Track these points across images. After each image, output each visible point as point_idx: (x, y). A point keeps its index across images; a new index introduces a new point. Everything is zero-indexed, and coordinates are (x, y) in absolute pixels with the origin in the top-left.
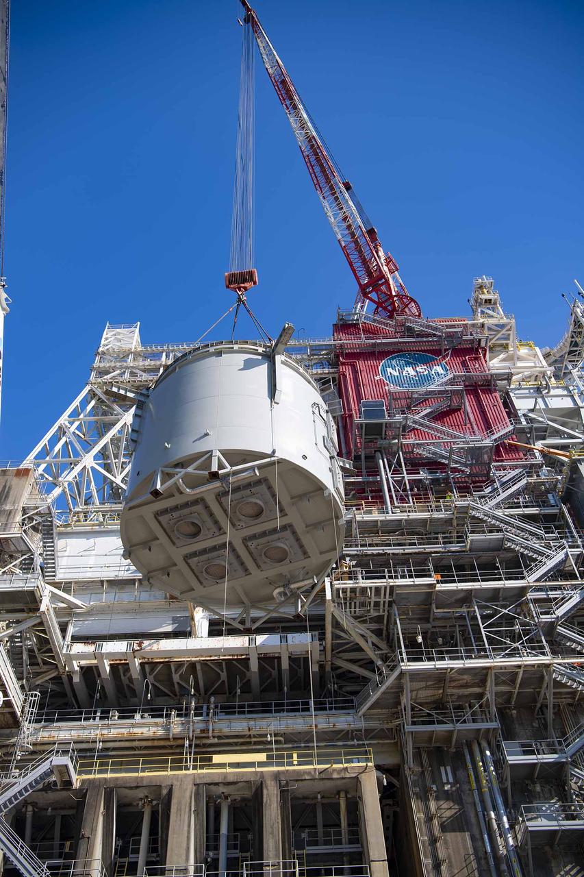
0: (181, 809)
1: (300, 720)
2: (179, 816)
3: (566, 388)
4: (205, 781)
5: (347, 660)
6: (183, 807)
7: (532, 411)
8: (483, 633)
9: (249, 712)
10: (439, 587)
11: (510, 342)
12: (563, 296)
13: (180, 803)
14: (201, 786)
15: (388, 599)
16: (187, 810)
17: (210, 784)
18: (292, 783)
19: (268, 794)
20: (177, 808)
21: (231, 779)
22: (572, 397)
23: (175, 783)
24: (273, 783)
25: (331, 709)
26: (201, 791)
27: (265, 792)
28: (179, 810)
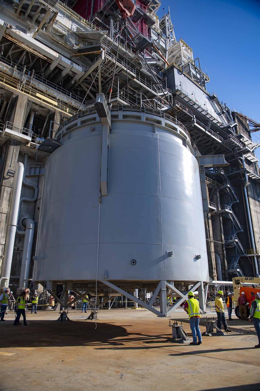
0: (21, 107)
1: (66, 98)
2: (20, 108)
3: (165, 41)
4: (32, 101)
5: (86, 87)
6: (22, 106)
7: (155, 40)
8: (141, 103)
9: (47, 84)
10: (135, 80)
11: (154, 11)
12: (164, 9)
13: (21, 104)
14: (30, 102)
15: (117, 73)
16: (24, 108)
17: (33, 103)
18: (65, 118)
19: (56, 118)
20: (20, 105)
21: (43, 105)
22: (166, 45)
23: (20, 95)
24: (59, 115)
25: (77, 100)
26: (29, 104)
27: (55, 117)
28: (20, 106)
